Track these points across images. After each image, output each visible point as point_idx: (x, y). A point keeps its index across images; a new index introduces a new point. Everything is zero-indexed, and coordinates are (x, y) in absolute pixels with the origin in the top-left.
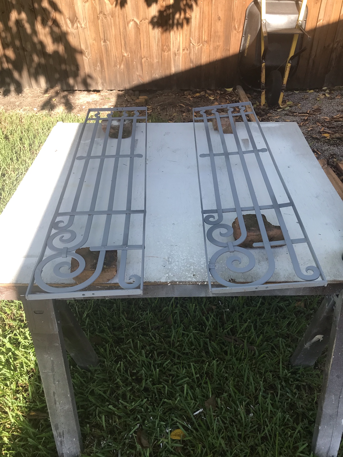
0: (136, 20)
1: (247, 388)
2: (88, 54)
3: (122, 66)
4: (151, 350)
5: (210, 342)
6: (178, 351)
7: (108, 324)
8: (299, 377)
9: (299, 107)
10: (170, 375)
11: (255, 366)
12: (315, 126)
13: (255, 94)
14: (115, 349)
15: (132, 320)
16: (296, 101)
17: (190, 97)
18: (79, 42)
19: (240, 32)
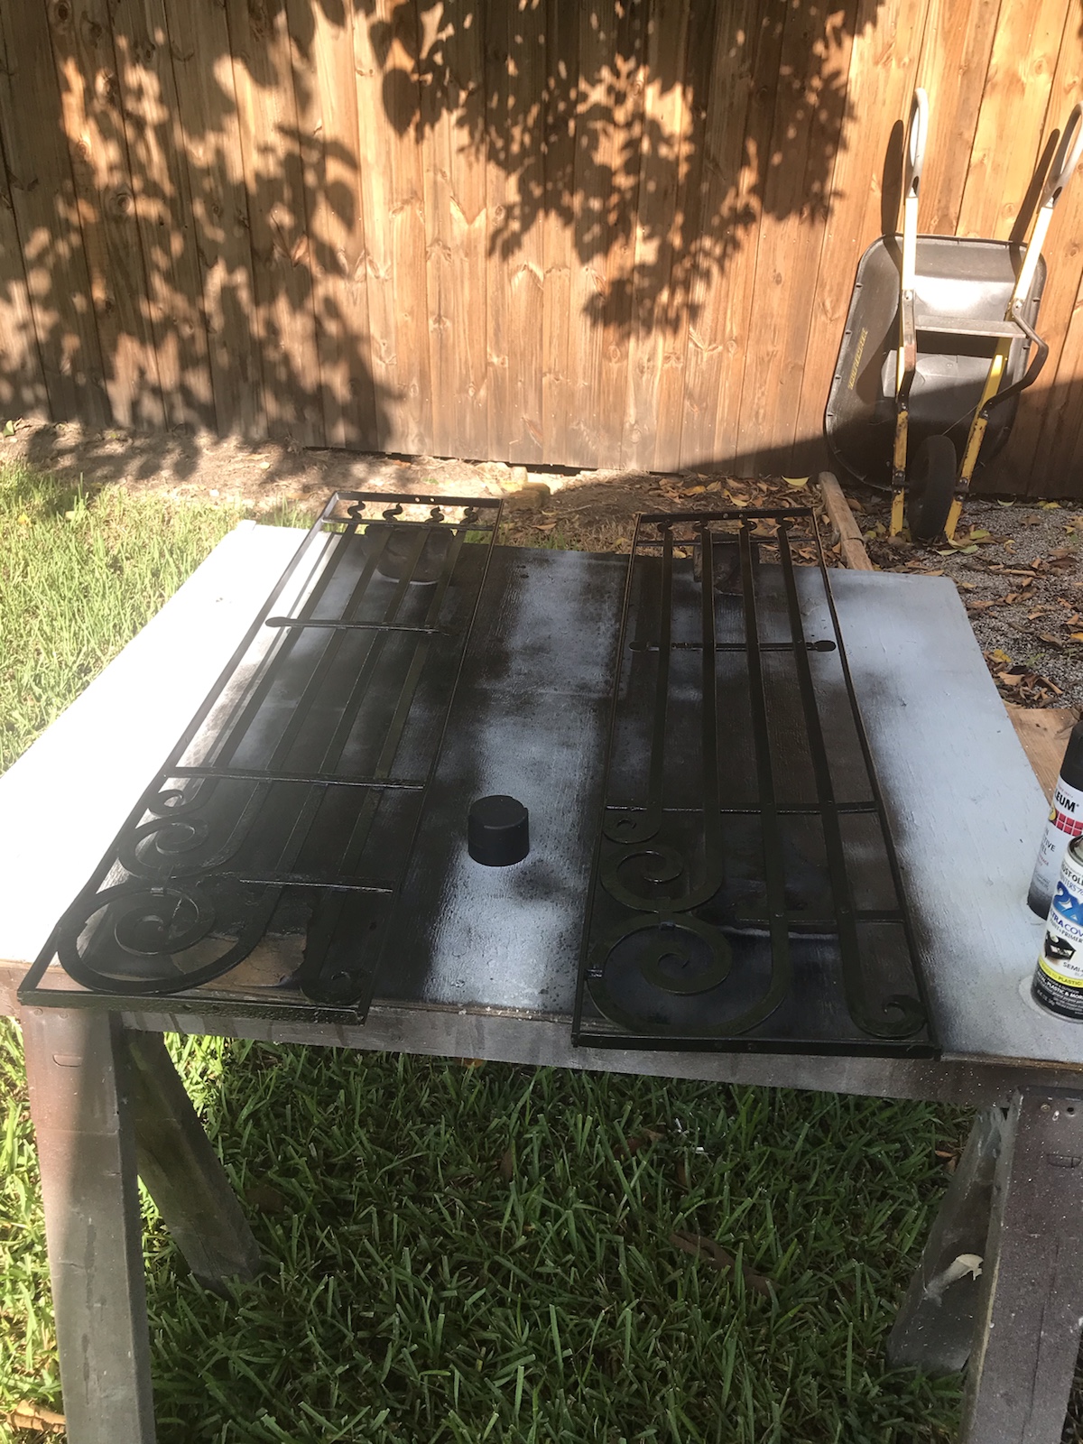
0: (533, 266)
1: (731, 1421)
2: (388, 351)
3: (483, 393)
4: (433, 1252)
5: (627, 1250)
6: (521, 1265)
7: (314, 1153)
8: (912, 1404)
9: (1009, 549)
10: (483, 1342)
11: (763, 1348)
12: (1052, 608)
13: (875, 500)
14: (318, 1232)
15: (388, 1149)
16: (1002, 529)
17: (676, 494)
18: (365, 317)
19: (837, 319)
